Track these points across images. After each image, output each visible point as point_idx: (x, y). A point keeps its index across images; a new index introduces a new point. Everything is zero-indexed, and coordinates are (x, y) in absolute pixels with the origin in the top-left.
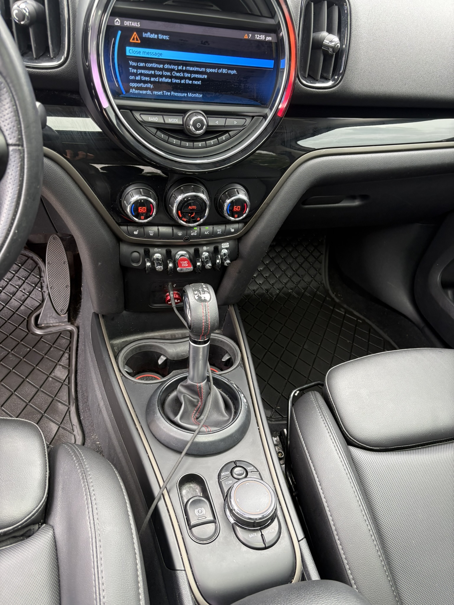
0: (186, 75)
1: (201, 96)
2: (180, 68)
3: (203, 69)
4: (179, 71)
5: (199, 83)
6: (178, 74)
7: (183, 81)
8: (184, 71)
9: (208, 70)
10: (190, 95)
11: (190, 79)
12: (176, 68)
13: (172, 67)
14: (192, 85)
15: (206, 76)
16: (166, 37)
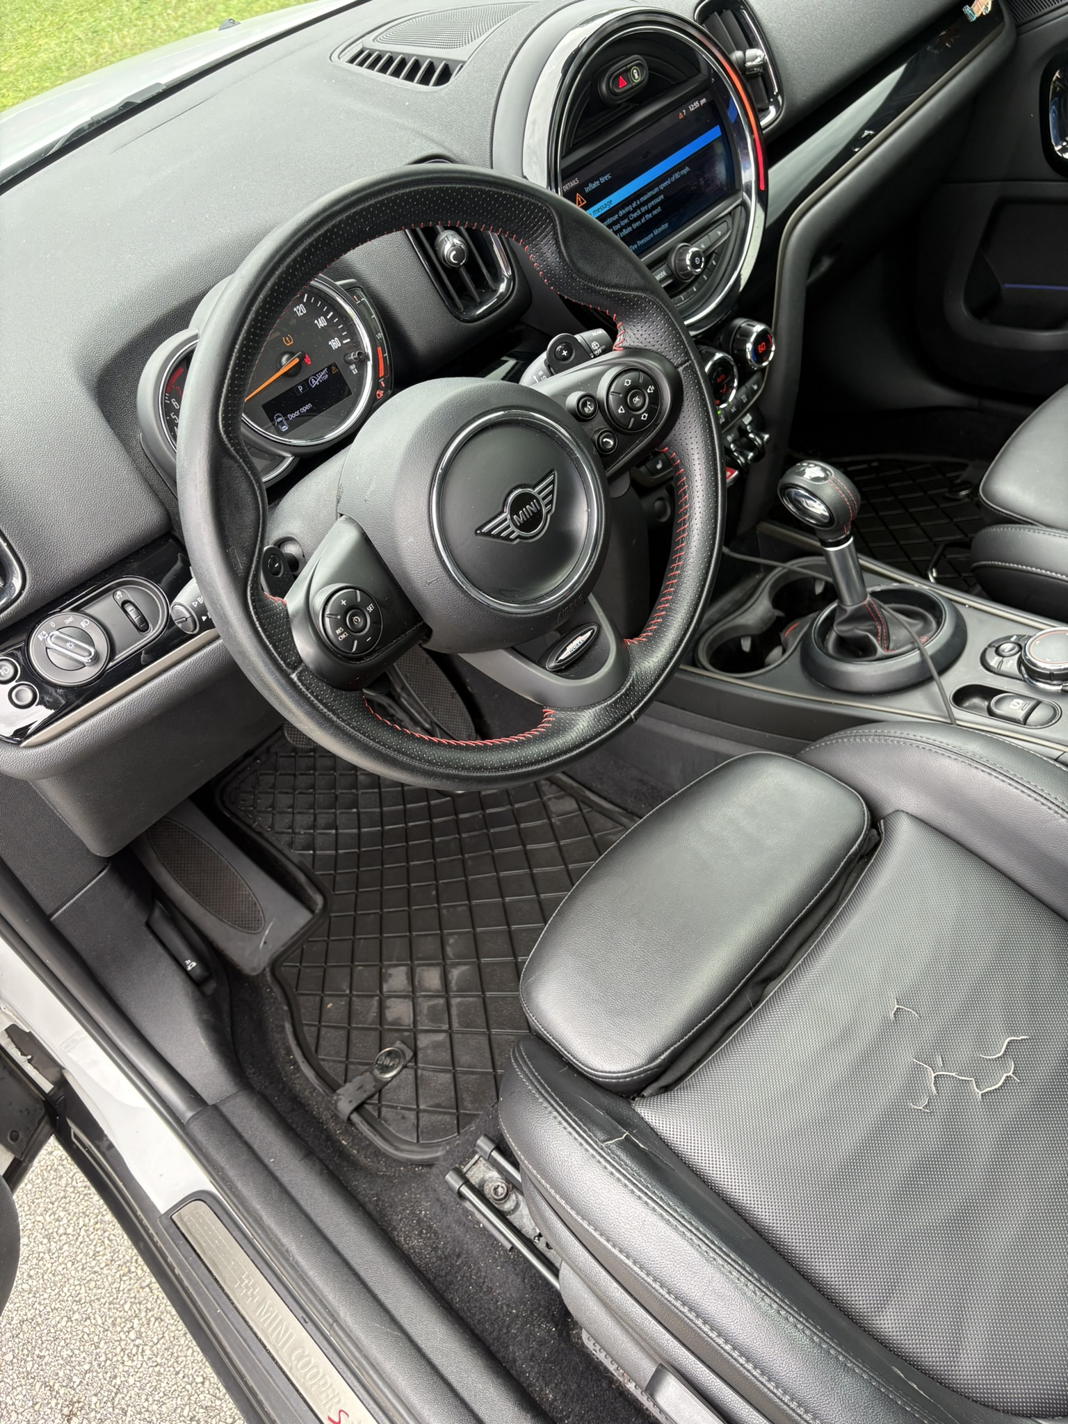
0: (644, 209)
1: (667, 225)
2: (634, 205)
3: (656, 190)
4: (635, 210)
5: (659, 209)
6: (635, 215)
7: (643, 220)
8: (638, 207)
9: (662, 187)
10: (656, 232)
11: (649, 211)
12: (630, 208)
13: (627, 209)
14: (654, 217)
15: (662, 197)
16: (607, 177)
